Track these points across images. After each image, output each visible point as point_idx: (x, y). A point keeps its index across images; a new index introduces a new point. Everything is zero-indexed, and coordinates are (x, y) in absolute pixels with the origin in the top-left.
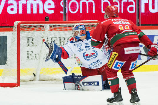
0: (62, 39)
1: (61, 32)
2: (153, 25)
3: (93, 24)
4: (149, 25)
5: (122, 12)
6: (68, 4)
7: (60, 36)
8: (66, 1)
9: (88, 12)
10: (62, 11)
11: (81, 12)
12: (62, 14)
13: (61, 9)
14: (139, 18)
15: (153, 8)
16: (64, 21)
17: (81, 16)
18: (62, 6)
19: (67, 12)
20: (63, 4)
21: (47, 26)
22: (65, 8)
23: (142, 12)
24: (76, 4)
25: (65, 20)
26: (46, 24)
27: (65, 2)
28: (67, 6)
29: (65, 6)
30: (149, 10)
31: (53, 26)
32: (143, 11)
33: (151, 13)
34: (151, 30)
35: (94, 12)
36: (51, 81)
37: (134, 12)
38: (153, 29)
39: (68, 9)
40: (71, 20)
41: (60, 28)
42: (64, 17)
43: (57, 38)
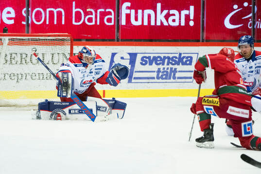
0: (24, 56)
1: (23, 46)
2: (135, 40)
3: (63, 38)
4: (131, 40)
5: (98, 23)
6: (32, 12)
7: (20, 52)
8: (30, 9)
9: (55, 23)
10: (24, 21)
11: (47, 23)
12: (25, 25)
13: (23, 18)
14: (118, 31)
15: (136, 19)
16: (26, 34)
17: (47, 28)
18: (24, 14)
19: (30, 22)
20: (25, 12)
21: (6, 39)
22: (28, 18)
23: (122, 24)
24: (41, 13)
25: (28, 32)
26: (5, 37)
27: (28, 11)
28: (30, 15)
29: (28, 15)
30: (131, 23)
31: (13, 40)
32: (123, 22)
33: (134, 26)
34: (134, 47)
35: (63, 23)
36: (9, 107)
37: (112, 24)
38: (136, 45)
39: (32, 19)
40: (35, 33)
41: (22, 43)
42: (26, 28)
43: (18, 54)
